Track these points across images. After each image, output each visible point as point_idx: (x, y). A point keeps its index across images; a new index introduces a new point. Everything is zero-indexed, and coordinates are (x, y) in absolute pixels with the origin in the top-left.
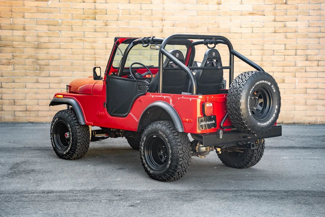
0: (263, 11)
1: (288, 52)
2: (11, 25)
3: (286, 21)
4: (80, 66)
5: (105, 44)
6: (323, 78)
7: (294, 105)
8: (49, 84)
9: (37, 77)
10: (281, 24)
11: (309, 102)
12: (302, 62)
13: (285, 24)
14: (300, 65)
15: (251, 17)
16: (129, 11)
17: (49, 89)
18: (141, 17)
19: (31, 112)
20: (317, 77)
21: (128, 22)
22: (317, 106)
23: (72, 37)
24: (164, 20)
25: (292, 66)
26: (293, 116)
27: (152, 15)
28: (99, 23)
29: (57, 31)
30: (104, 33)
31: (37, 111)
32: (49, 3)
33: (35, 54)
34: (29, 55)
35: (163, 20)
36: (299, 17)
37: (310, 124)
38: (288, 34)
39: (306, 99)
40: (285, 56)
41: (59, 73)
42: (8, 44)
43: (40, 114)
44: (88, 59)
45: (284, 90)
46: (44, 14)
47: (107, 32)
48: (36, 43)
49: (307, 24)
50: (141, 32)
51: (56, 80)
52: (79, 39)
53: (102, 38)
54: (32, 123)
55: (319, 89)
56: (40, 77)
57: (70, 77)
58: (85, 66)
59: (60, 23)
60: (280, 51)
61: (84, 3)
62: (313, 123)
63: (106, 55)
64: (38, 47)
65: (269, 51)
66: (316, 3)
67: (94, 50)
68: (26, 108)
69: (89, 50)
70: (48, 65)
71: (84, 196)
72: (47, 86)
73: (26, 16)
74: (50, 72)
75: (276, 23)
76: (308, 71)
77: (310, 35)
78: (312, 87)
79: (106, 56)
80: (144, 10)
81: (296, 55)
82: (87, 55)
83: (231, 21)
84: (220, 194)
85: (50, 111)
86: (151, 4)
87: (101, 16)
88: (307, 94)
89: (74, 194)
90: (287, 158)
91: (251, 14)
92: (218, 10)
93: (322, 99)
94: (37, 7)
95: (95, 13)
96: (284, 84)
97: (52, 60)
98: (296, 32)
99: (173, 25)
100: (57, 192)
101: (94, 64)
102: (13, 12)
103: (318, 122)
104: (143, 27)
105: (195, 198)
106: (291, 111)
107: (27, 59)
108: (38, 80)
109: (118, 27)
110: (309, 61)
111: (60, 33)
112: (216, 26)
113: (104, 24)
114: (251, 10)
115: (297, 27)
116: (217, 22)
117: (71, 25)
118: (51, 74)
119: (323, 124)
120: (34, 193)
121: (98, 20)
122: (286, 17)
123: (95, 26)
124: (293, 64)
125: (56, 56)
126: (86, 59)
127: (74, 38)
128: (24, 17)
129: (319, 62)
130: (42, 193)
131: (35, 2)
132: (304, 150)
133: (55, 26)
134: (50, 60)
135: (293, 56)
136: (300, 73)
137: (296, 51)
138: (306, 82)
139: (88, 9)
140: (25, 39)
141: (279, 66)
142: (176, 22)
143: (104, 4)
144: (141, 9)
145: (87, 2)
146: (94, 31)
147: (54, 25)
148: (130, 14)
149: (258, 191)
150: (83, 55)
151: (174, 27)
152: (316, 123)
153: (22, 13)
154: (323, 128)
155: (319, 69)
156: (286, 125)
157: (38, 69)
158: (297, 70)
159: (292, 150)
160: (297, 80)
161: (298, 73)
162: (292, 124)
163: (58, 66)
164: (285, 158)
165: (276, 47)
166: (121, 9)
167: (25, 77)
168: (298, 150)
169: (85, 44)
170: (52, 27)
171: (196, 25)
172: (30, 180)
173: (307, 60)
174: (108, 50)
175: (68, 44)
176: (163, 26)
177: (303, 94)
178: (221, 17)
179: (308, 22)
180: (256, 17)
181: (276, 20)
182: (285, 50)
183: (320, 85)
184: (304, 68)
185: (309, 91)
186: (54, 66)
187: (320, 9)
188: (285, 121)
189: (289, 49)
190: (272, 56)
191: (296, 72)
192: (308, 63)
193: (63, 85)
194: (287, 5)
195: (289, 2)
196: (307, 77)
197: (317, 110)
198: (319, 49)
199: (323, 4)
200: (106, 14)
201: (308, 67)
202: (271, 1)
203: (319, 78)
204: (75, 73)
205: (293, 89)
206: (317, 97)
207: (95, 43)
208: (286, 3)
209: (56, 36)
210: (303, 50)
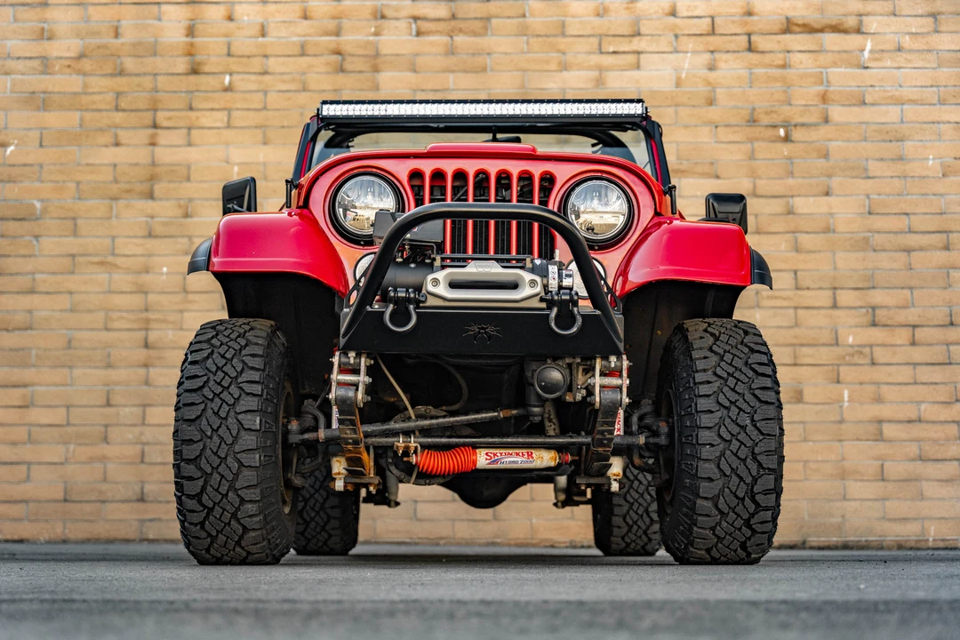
0: (712, 163)
1: (809, 298)
3: (792, 197)
4: (95, 349)
5: (182, 277)
6: (934, 386)
7: (843, 479)
10: (777, 206)
11: (894, 469)
12: (859, 330)
13: (788, 202)
14: (851, 340)
16: (263, 167)
20: (912, 381)
22: (924, 483)
23: (73, 256)
25: (824, 345)
26: (840, 520)
28: (164, 209)
29: (28, 238)
30: (179, 240)
32: (8, 153)
36: (835, 182)
38: (803, 238)
39: (882, 459)
40: (800, 312)
41: (28, 374)
44: (122, 327)
45: (801, 426)
47: (191, 237)
49: (864, 206)
51: (15, 396)
52: (96, 260)
53: (173, 255)
55: (924, 426)
57: (62, 388)
58: (110, 350)
59: (38, 212)
60: (778, 294)
61: (118, 148)
62: (913, 544)
63: (182, 311)
66: (888, 138)
67: (143, 296)
75: (761, 200)
76: (882, 360)
77: (878, 239)
78: (901, 416)
79: (186, 314)
81: (835, 306)
82: (119, 314)
87: (172, 185)
88: (883, 440)
93: (937, 460)
95: (153, 178)
96: (800, 406)
97: (4, 333)
98: (828, 230)
101: (143, 344)
103: (931, 539)
106: (833, 501)
110: (883, 326)
111: (35, 242)
113: (179, 212)
115: (831, 214)
117: (71, 215)
119: (947, 548)
121: (161, 199)
122: (790, 181)
123: (149, 220)
124: (826, 336)
125: (20, 318)
126: (117, 325)
127: (80, 259)
129: (918, 331)
133: (23, 222)
135: (823, 312)
136: (854, 368)
137: (834, 294)
138: (879, 400)
139: (131, 165)
143: (180, 149)
145: (128, 145)
146: (146, 233)
147: (20, 220)
148: (266, 178)
150: (107, 315)
152: (923, 543)
155: (918, 354)
158: (844, 358)
160: (846, 392)
161: (847, 368)
162: (836, 546)
163: (23, 349)
166: (238, 164)
169: (116, 277)
170: (12, 227)
173: (874, 324)
175: (60, 278)
177: (868, 440)
179: (867, 201)
180: (689, 183)
181: (759, 192)
182: (797, 288)
183: (927, 411)
184: (867, 350)
185: (888, 430)
186: (11, 350)
187: (901, 158)
188: (814, 540)
189: (808, 288)
190: (752, 311)
191: (838, 365)
192: (877, 335)
193: (37, 415)
194: (792, 145)
195: (797, 134)
196: (878, 384)
197: (922, 497)
198: (911, 288)
199: (908, 144)
200: (188, 179)
201: (879, 348)
202: (737, 132)
203: (921, 387)
204: (77, 372)
205: (834, 422)
206: (918, 452)
207: (147, 272)
208: (787, 139)
209: (23, 252)
210: (857, 293)
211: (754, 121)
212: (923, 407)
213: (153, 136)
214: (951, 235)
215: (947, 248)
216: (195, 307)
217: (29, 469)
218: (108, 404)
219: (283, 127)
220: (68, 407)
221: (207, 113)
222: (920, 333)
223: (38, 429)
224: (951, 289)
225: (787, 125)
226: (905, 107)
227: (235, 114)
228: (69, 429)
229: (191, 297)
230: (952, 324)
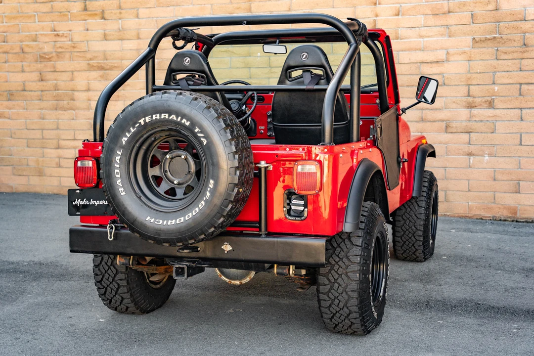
2: (120, 31)
24: (379, 4)
35: (375, 4)
42: (116, 65)
46: (168, 8)
69: (241, 69)
73: (141, 15)
99: (397, 13)
102: (122, 9)
112: (491, 7)
128: (137, 17)
142: (403, 5)
151: (400, 17)
153: (136, 10)
174: (273, 69)
176: (377, 16)
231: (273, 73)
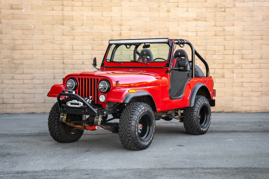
0: (205, 18)
1: (227, 52)
3: (225, 26)
4: (50, 64)
5: (72, 46)
6: (256, 74)
7: (233, 96)
8: (23, 80)
9: (13, 74)
10: (221, 29)
11: (245, 94)
12: (239, 60)
13: (224, 28)
14: (237, 62)
15: (195, 23)
16: (92, 17)
17: (23, 85)
18: (103, 23)
19: (7, 104)
20: (251, 73)
21: (92, 27)
22: (252, 97)
23: (43, 40)
24: (123, 25)
25: (230, 64)
26: (232, 106)
27: (112, 21)
28: (66, 28)
29: (30, 35)
30: (71, 36)
31: (12, 103)
32: (23, 11)
33: (10, 55)
34: (6, 55)
35: (121, 25)
36: (236, 23)
37: (247, 113)
38: (227, 37)
39: (243, 91)
40: (225, 55)
43: (16, 106)
44: (57, 59)
45: (224, 83)
46: (19, 20)
47: (74, 36)
48: (12, 45)
49: (242, 29)
50: (102, 35)
51: (30, 76)
52: (49, 41)
53: (69, 40)
54: (9, 114)
55: (253, 83)
56: (15, 74)
57: (42, 74)
58: (54, 65)
59: (33, 28)
60: (220, 51)
61: (53, 11)
62: (249, 111)
63: (72, 55)
64: (13, 49)
65: (211, 51)
66: (249, 11)
67: (62, 51)
68: (3, 101)
69: (58, 50)
70: (22, 64)
71: (55, 175)
72: (21, 82)
73: (3, 23)
74: (24, 70)
75: (217, 27)
76: (244, 67)
77: (245, 37)
78: (247, 81)
79: (73, 55)
80: (105, 17)
81: (233, 54)
82: (56, 55)
83: (178, 26)
84: (178, 172)
85: (24, 103)
86: (111, 12)
87: (68, 22)
88: (243, 87)
89: (46, 174)
90: (231, 140)
91: (196, 20)
92: (168, 16)
93: (256, 92)
94: (12, 14)
95: (63, 20)
96: (224, 79)
97: (25, 60)
98: (233, 35)
100: (30, 172)
101: (63, 63)
103: (253, 110)
104: (104, 31)
105: (157, 175)
106: (230, 101)
107: (4, 59)
108: (13, 77)
109: (83, 31)
110: (245, 59)
111: (32, 36)
112: (166, 30)
113: (71, 29)
114: (196, 16)
115: (234, 31)
116: (167, 26)
117: (42, 29)
118: (25, 72)
119: (257, 112)
120: (9, 174)
121: (66, 25)
122: (224, 22)
123: (63, 31)
124: (231, 62)
125: (29, 56)
126: (55, 58)
127: (45, 41)
128: (1, 23)
129: (253, 60)
130: (17, 173)
131: (11, 10)
132: (245, 133)
133: (28, 31)
134: (24, 60)
135: (231, 55)
136: (237, 69)
137: (233, 51)
138: (242, 77)
139: (57, 16)
140: (2, 42)
141: (219, 64)
142: (132, 27)
143: (70, 12)
144: (102, 16)
145: (56, 10)
146: (62, 34)
147: (28, 30)
148: (93, 20)
149: (211, 168)
150: (53, 55)
151: (131, 31)
152: (251, 111)
154: (257, 116)
155: (252, 66)
156: (226, 113)
157: (14, 67)
158: (235, 67)
159: (235, 134)
160: (235, 75)
161: (235, 69)
162: (231, 112)
163: (31, 64)
164: (230, 140)
165: (216, 48)
166: (85, 16)
167: (2, 74)
168: (240, 134)
169: (55, 46)
170: (25, 32)
171: (149, 30)
172: (5, 162)
173: (243, 59)
174: (74, 51)
175: (40, 46)
176: (121, 30)
177: (240, 87)
178: (169, 22)
179: (243, 27)
180: (199, 23)
181: (217, 25)
182: (224, 50)
183: (254, 80)
184: (241, 65)
185: (245, 84)
186: (27, 64)
187: (252, 16)
188: (226, 110)
189: (227, 50)
190: (213, 55)
191: (233, 69)
192: (243, 61)
193: (35, 81)
194: (226, 13)
195: (227, 10)
196: (242, 73)
197: (251, 100)
198: (252, 50)
199: (255, 12)
200: (73, 20)
201: (243, 65)
202: (212, 9)
203: (253, 74)
204: (46, 70)
205: (232, 83)
206: (251, 89)
207: (63, 45)
208: (224, 11)
209: (29, 39)
210: (239, 51)
211: (216, 7)
212: (253, 79)
213: (63, 8)
214: (263, 36)
215: (262, 39)
216: (76, 54)
217: (34, 95)
218: (54, 78)
219: (97, 6)
220: (44, 79)
221: (77, 2)
222: (254, 61)
223: (36, 85)
224: (262, 50)
225: (224, 8)
226: (255, 2)
227: (84, 2)
228: (44, 85)
229: (75, 51)
230: (262, 58)
231: (74, 52)
